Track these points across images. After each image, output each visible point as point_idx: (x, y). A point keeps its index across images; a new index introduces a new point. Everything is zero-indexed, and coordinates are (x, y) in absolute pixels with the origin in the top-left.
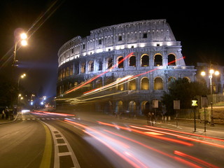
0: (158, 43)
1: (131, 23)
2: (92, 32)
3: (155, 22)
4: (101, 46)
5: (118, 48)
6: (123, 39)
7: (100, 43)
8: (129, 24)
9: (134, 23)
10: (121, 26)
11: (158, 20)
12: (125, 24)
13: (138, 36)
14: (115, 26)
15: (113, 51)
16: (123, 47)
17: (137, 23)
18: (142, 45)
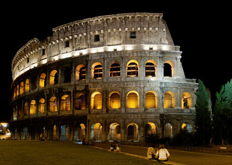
0: (151, 46)
1: (113, 16)
2: (55, 30)
3: (148, 16)
4: (69, 49)
5: (94, 51)
6: (101, 39)
7: (67, 45)
8: (111, 17)
9: (118, 16)
10: (99, 19)
11: (151, 15)
12: (105, 18)
13: (123, 36)
14: (89, 20)
15: (87, 56)
16: (101, 50)
17: (122, 16)
18: (129, 47)
